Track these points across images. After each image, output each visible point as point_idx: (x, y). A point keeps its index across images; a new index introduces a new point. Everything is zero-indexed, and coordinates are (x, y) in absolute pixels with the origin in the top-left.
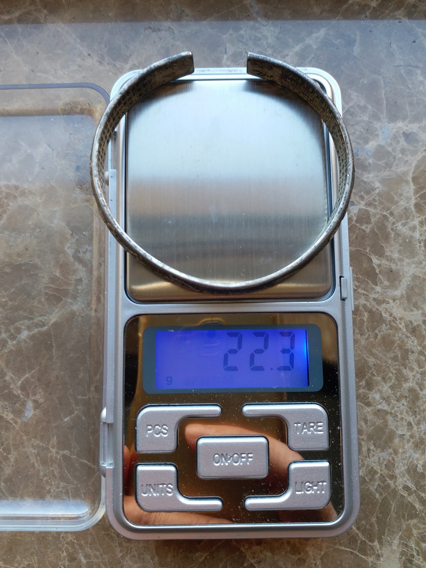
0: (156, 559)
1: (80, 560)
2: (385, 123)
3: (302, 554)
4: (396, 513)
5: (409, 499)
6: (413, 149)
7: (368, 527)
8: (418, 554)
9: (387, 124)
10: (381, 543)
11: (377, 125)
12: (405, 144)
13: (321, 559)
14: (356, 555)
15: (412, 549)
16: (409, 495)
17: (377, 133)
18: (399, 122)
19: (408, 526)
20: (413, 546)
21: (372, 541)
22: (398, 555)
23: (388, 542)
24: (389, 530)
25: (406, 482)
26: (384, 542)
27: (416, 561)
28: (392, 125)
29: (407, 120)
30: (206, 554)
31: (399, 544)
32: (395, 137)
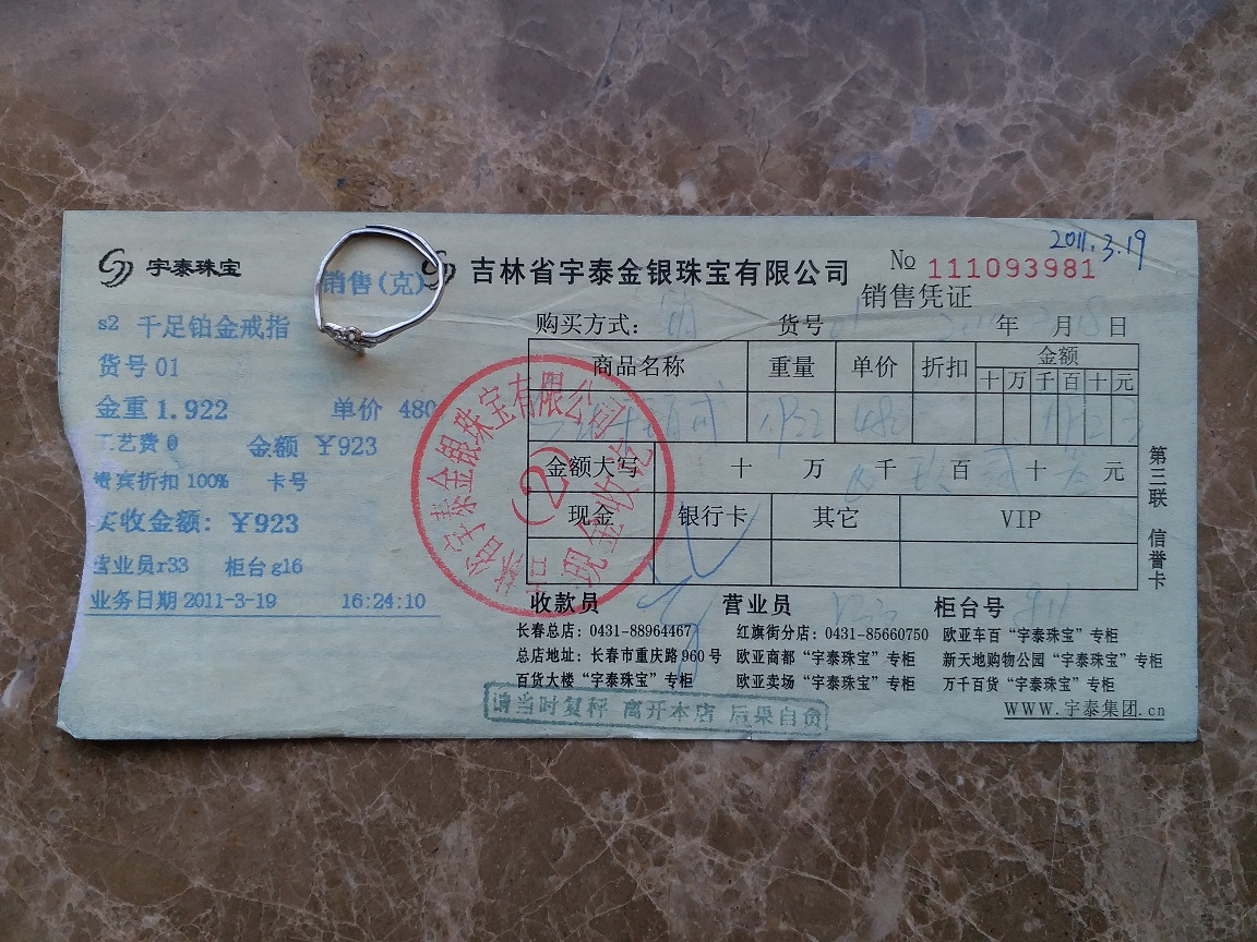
0: (480, 884)
1: (347, 883)
2: (922, 105)
3: (734, 883)
4: (902, 818)
5: (926, 795)
6: (974, 157)
7: (851, 840)
8: (937, 889)
9: (926, 107)
10: (872, 868)
11: (907, 108)
12: (958, 147)
13: (767, 892)
14: (830, 888)
15: (927, 880)
16: (928, 787)
17: (906, 124)
18: (950, 104)
19: (922, 839)
20: (929, 874)
21: (859, 865)
22: (901, 889)
23: (886, 866)
24: (888, 846)
25: (922, 765)
26: (878, 867)
27: (931, 899)
28: (936, 109)
29: (966, 101)
30: (566, 880)
31: (905, 870)
32: (941, 134)
